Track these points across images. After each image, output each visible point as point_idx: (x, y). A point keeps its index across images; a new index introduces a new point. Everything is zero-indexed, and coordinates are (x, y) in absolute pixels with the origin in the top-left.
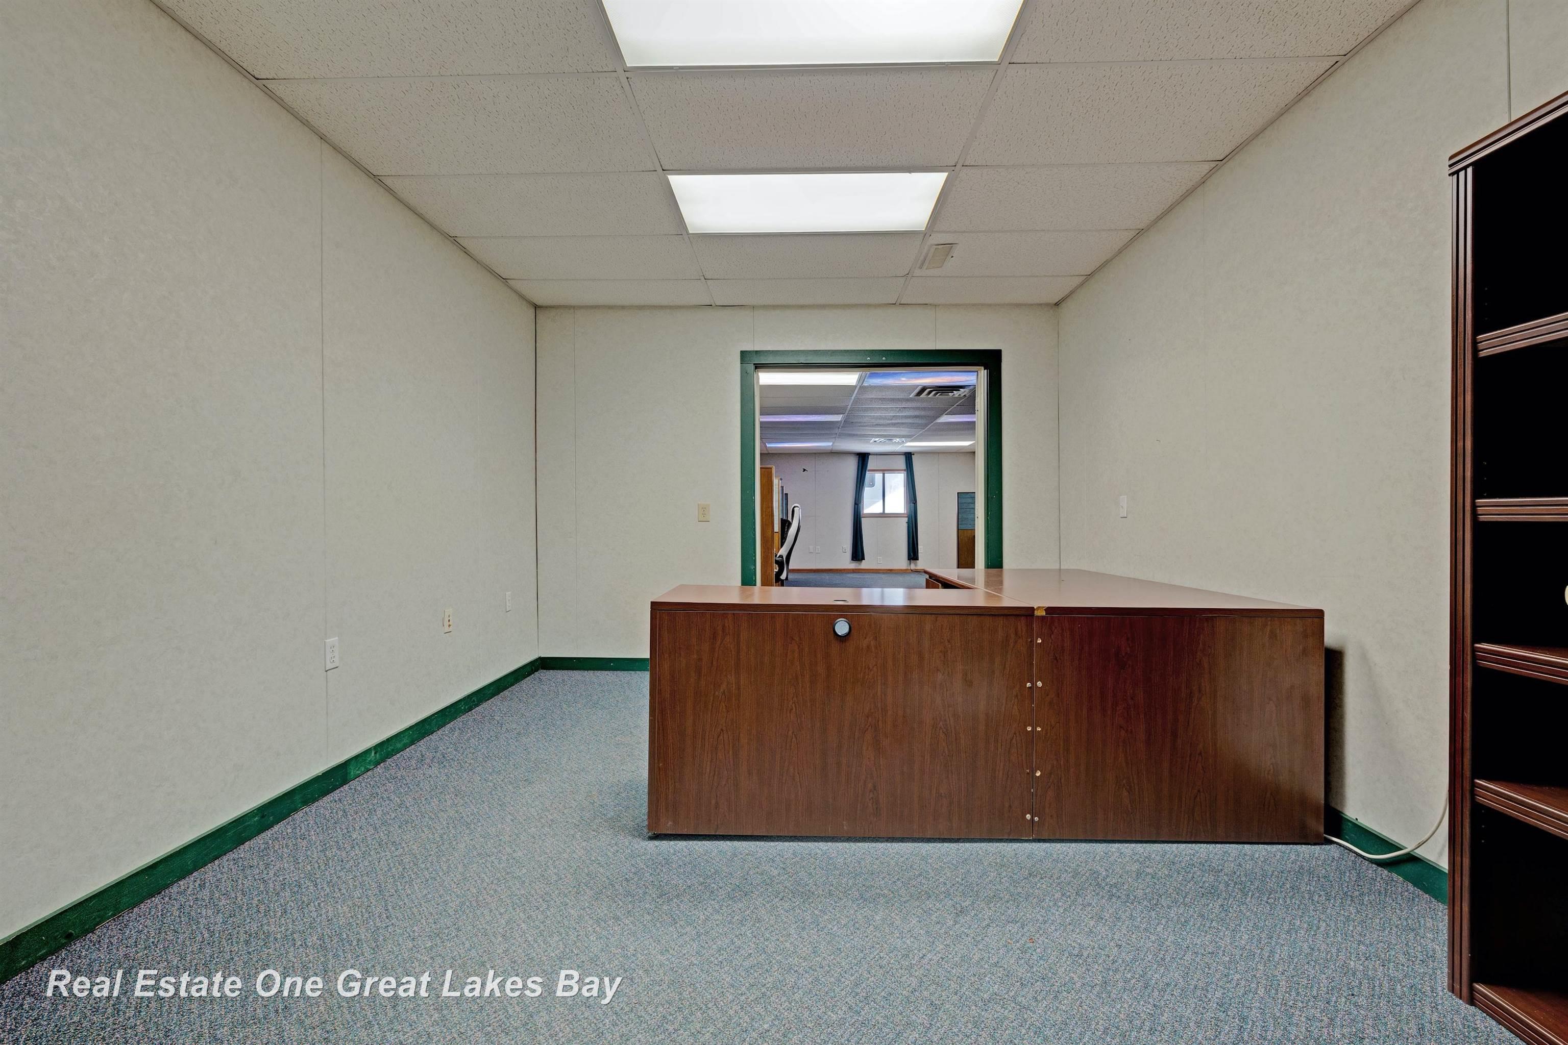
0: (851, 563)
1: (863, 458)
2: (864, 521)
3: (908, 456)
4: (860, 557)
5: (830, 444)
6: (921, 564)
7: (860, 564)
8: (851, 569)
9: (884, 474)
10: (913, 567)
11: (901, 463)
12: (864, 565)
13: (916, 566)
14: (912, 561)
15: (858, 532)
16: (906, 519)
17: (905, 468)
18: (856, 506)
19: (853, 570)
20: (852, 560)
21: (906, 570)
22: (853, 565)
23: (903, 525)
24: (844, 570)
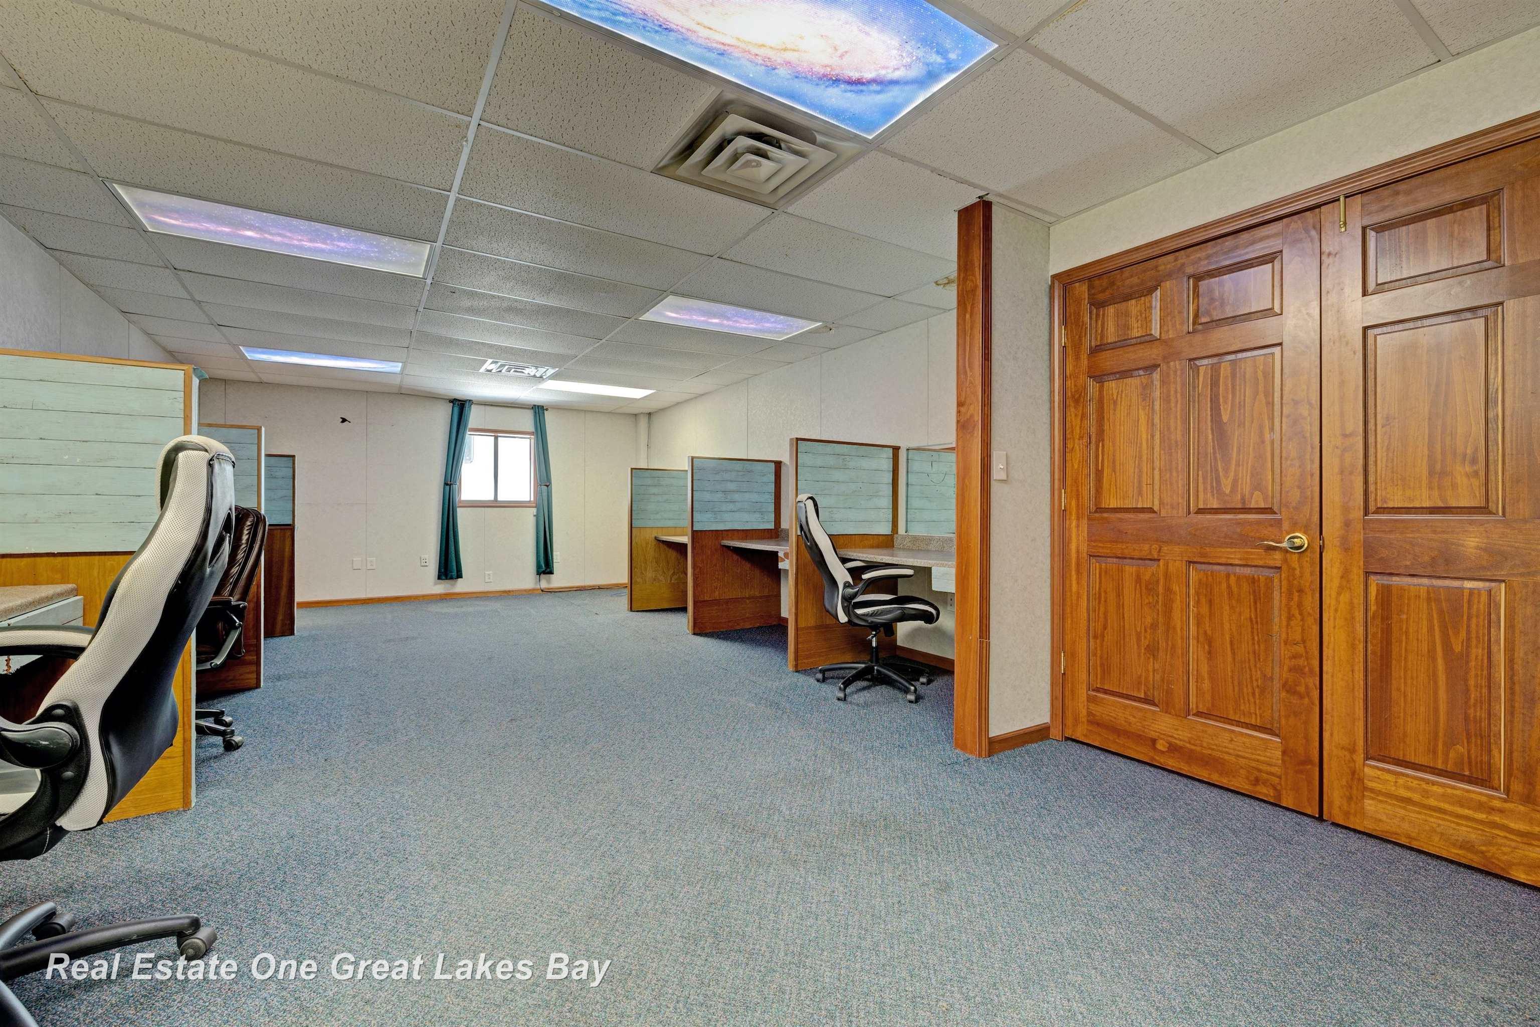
0: (435, 584)
1: (461, 406)
2: (462, 515)
3: (539, 410)
4: (454, 573)
5: (396, 367)
6: (558, 580)
7: (453, 585)
8: (436, 595)
9: (496, 438)
10: (544, 585)
11: (527, 421)
12: (460, 586)
13: (549, 582)
14: (542, 576)
15: (451, 533)
16: (534, 511)
17: (532, 429)
18: (448, 487)
19: (440, 595)
20: (439, 578)
21: (534, 590)
22: (441, 588)
23: (528, 520)
24: (423, 596)
